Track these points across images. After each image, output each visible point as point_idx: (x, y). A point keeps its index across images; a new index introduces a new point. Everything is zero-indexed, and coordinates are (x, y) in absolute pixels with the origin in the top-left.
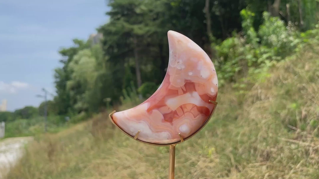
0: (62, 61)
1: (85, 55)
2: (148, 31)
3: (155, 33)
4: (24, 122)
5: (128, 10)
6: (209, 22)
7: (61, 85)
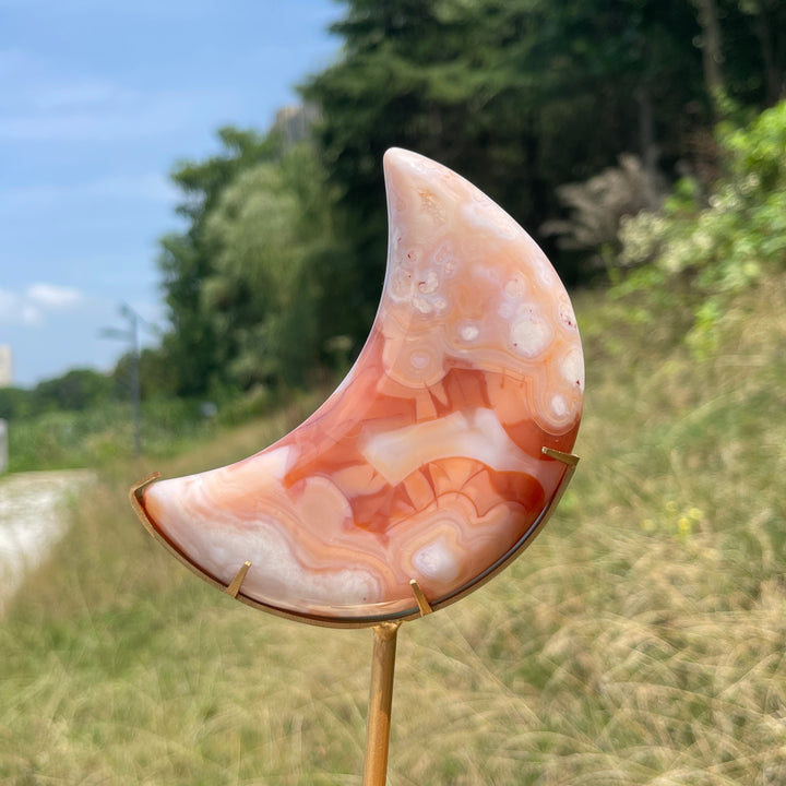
5: (410, 10)
6: (711, 43)
7: (183, 296)
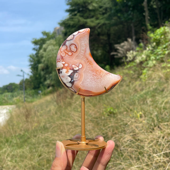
0: (34, 49)
1: (51, 44)
2: (99, 24)
3: (104, 24)
4: (9, 94)
5: (83, 7)
6: (147, 14)
